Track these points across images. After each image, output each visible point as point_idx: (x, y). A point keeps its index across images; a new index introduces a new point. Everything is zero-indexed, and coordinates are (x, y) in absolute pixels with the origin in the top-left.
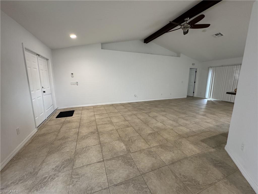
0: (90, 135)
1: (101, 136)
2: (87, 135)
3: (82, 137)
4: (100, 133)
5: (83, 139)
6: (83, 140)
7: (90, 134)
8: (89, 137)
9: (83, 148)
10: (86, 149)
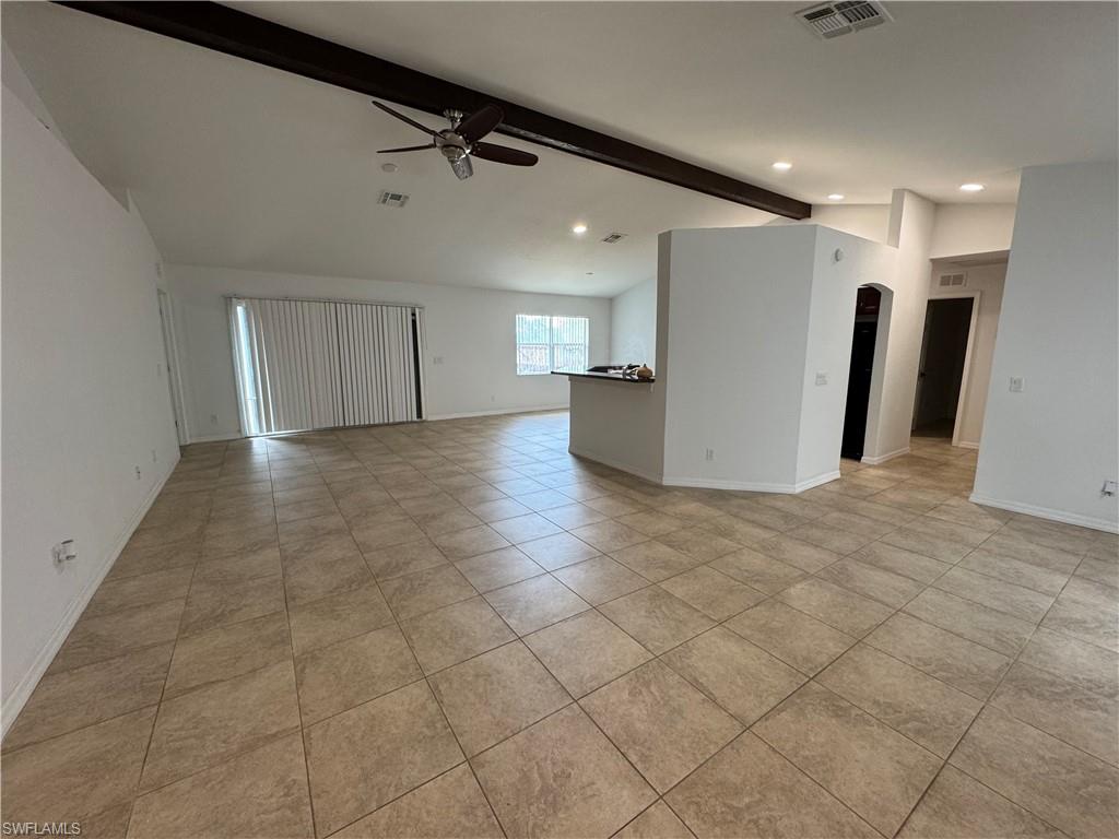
0: (866, 705)
1: (824, 659)
2: (881, 724)
3: (918, 732)
4: (804, 670)
5: (917, 719)
6: (921, 711)
7: (854, 712)
8: (876, 703)
9: (947, 681)
10: (935, 672)
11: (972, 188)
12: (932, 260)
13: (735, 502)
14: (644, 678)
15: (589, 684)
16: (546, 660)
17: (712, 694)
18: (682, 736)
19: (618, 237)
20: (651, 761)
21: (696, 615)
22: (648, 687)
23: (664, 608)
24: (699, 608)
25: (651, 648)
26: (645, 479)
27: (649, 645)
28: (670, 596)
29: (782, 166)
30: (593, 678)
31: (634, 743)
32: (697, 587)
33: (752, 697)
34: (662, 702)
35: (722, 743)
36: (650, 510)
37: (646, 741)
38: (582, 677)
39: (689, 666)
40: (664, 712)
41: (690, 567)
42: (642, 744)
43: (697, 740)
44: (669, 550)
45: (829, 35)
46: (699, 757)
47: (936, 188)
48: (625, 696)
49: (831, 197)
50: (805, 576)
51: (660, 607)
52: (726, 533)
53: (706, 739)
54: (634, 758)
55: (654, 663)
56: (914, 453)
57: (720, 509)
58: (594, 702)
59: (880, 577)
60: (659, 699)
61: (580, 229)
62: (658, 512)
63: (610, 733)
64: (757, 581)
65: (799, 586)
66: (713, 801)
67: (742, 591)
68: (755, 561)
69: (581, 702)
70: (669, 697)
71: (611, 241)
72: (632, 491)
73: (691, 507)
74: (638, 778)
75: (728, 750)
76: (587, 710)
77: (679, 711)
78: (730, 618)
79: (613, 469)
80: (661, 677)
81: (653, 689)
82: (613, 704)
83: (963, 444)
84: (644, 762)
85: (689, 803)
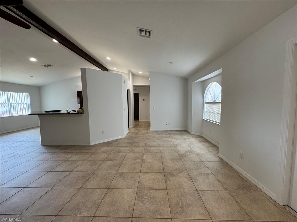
1: (162, 167)
4: (162, 172)
7: (174, 174)
11: (141, 73)
12: (134, 85)
13: (114, 143)
14: (140, 196)
15: (130, 210)
16: (111, 215)
17: (155, 188)
18: (161, 202)
19: (49, 66)
20: (162, 213)
21: (134, 173)
22: (143, 198)
23: (126, 176)
24: (133, 171)
25: (134, 188)
26: (83, 146)
27: (132, 188)
28: (124, 172)
29: (108, 58)
30: (129, 207)
31: (155, 213)
32: (127, 167)
33: (161, 183)
34: (149, 198)
35: (167, 196)
36: (94, 153)
37: (156, 210)
38: (127, 210)
39: (145, 186)
40: (152, 200)
41: (121, 163)
42: (157, 212)
43: (163, 200)
44: (111, 161)
45: (140, 35)
46: (167, 203)
47: (134, 71)
48: (142, 204)
49: (114, 68)
50: (143, 154)
51: (124, 177)
52: (120, 152)
53: (164, 198)
54: (159, 217)
55: (138, 191)
56: (136, 124)
57: (112, 146)
58: (137, 213)
59: (152, 148)
60: (148, 198)
61: (33, 59)
62: (97, 153)
63: (148, 217)
64: (137, 159)
65: (144, 156)
66: (178, 209)
67: (136, 162)
68: (131, 155)
69: (134, 216)
70: (149, 196)
71: (46, 67)
72: (82, 150)
73: (105, 148)
74: (164, 220)
75: (169, 197)
76: (138, 217)
77: (154, 198)
78: (141, 170)
79: (69, 146)
80: (143, 193)
81: (145, 197)
82: (141, 209)
83: (141, 121)
84: (161, 215)
85: (176, 214)
